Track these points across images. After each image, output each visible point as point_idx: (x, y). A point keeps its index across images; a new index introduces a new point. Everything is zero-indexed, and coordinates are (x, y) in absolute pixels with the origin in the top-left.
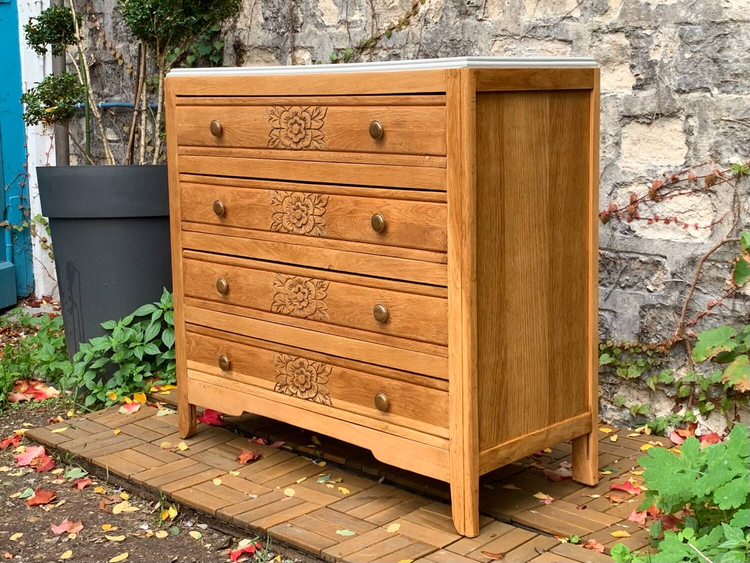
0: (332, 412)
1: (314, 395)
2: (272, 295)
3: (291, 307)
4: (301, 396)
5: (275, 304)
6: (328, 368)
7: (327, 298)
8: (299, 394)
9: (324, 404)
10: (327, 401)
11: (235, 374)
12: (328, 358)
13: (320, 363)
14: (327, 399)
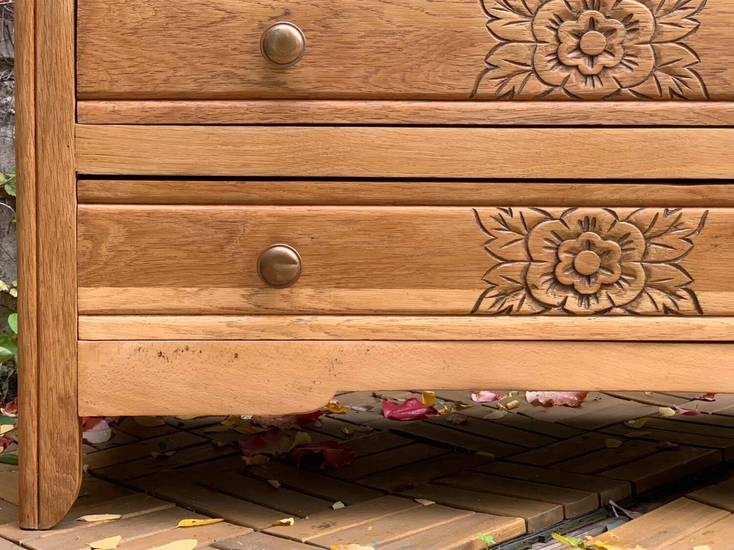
0: (700, 327)
1: (631, 295)
2: (480, 51)
3: (558, 74)
4: (582, 309)
5: (490, 74)
6: (691, 215)
7: (699, 32)
8: (573, 303)
9: (667, 312)
10: (680, 303)
11: (303, 295)
12: (690, 191)
13: (661, 210)
14: (681, 297)
